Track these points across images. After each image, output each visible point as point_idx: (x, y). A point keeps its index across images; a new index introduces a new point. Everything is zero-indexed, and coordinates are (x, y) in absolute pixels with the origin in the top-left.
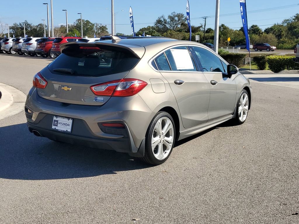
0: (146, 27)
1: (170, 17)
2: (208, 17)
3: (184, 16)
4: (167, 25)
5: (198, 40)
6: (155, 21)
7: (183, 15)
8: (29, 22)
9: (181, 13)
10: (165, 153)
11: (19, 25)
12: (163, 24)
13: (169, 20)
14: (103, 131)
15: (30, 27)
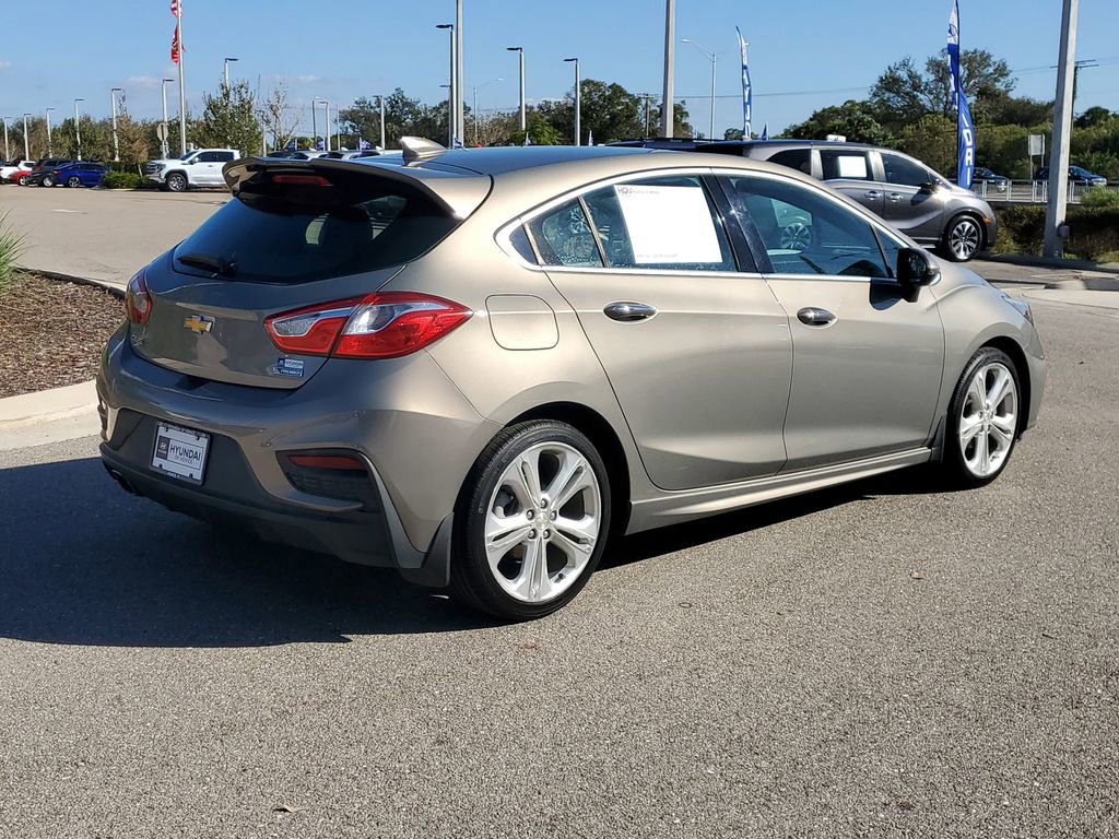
0: (839, 105)
1: (935, 65)
2: (1087, 64)
3: (993, 59)
4: (921, 96)
5: (1039, 153)
6: (875, 81)
7: (989, 57)
8: (410, 96)
9: (980, 49)
10: (561, 577)
11: (373, 105)
12: (907, 94)
13: (932, 77)
14: (293, 483)
15: (411, 113)
